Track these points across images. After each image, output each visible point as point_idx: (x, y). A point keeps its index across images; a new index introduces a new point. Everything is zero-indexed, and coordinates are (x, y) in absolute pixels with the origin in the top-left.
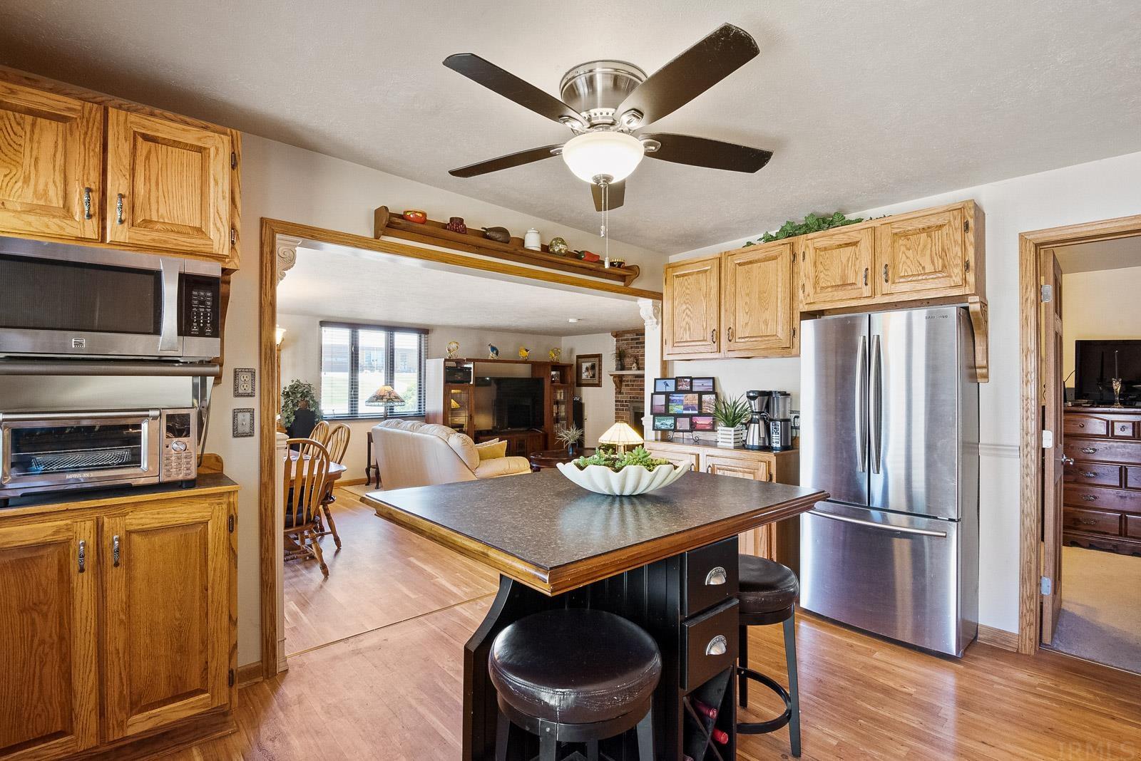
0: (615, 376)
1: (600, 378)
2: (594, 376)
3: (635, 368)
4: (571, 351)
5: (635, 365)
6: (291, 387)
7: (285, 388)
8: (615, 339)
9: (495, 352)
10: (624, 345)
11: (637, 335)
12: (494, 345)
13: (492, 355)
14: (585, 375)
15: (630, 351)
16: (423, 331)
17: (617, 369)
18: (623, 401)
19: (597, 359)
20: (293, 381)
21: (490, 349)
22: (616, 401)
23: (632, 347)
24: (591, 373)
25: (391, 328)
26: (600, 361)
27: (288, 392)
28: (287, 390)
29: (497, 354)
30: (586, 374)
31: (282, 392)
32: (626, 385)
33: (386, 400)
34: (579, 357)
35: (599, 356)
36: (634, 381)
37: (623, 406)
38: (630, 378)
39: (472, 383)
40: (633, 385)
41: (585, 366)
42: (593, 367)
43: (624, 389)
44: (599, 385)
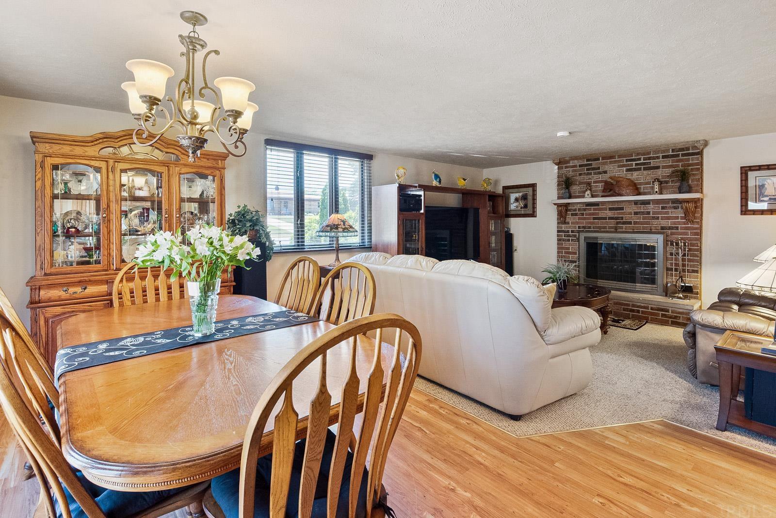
0: (558, 205)
1: (534, 207)
2: (526, 206)
3: (590, 196)
4: (496, 182)
5: (588, 192)
6: (238, 213)
7: (231, 215)
8: (556, 167)
9: (438, 180)
10: (570, 172)
11: (588, 160)
12: (437, 173)
13: (435, 183)
14: (513, 206)
15: (578, 178)
16: (365, 157)
17: (559, 198)
18: (568, 232)
19: (530, 189)
20: (239, 207)
21: (433, 177)
22: (558, 231)
23: (580, 175)
24: (522, 204)
25: (335, 152)
26: (534, 191)
27: (233, 221)
28: (232, 218)
29: (440, 182)
30: (515, 204)
31: (227, 219)
32: (572, 215)
33: (341, 230)
34: (505, 188)
35: (533, 186)
36: (585, 210)
37: (569, 236)
38: (578, 206)
39: (422, 211)
40: (583, 214)
41: (513, 197)
42: (524, 198)
43: (570, 218)
44: (533, 215)
